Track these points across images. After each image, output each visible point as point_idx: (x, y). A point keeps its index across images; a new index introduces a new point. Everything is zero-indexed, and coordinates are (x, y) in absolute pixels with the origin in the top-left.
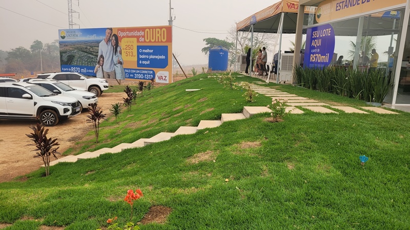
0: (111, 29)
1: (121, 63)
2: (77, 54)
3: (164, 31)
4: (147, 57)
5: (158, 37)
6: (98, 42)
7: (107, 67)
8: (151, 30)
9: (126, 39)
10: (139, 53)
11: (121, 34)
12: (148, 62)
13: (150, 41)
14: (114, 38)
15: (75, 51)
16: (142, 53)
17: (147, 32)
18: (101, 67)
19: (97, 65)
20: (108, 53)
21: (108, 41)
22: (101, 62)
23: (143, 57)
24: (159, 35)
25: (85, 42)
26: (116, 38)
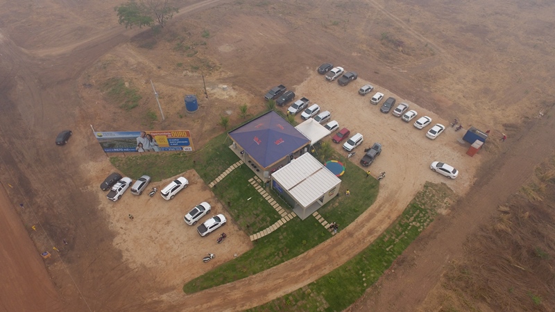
0: (145, 132)
1: (157, 145)
3: (184, 133)
5: (181, 135)
6: (135, 138)
8: (176, 132)
9: (158, 136)
10: (169, 141)
13: (176, 137)
17: (173, 133)
19: (138, 147)
20: (145, 142)
21: (143, 137)
22: (141, 146)
26: (150, 136)
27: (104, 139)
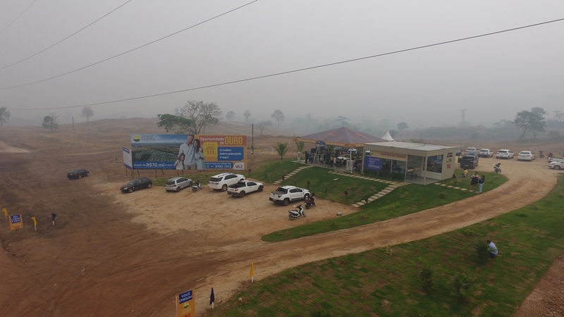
0: (193, 136)
1: (202, 159)
2: (154, 154)
4: (227, 154)
7: (188, 161)
8: (230, 137)
9: (208, 143)
10: (219, 152)
11: (202, 139)
12: (228, 158)
13: (229, 144)
14: (195, 142)
15: (152, 151)
16: (222, 152)
18: (181, 162)
19: (177, 161)
20: (189, 152)
21: (189, 144)
22: (182, 159)
23: (223, 154)
24: (236, 141)
25: (164, 145)
27: (140, 146)
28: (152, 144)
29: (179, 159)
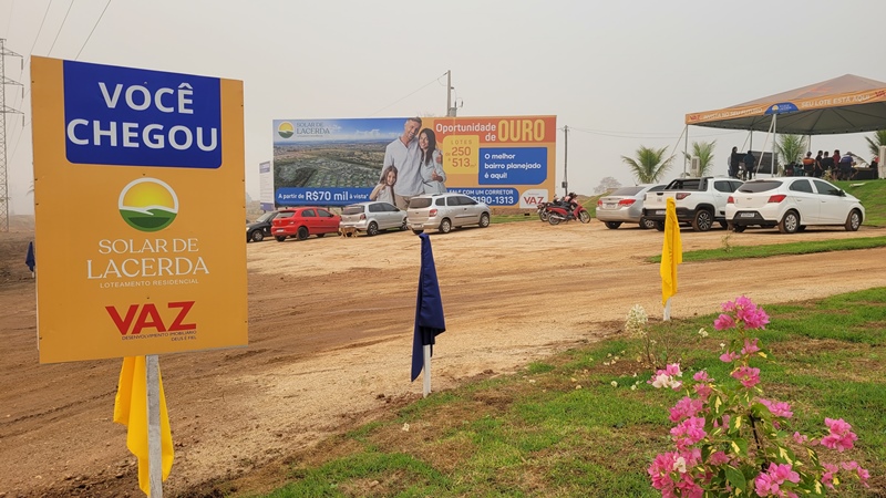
0: (419, 120)
1: (440, 179)
2: (324, 167)
3: (539, 125)
4: (503, 166)
5: (527, 134)
6: (385, 143)
7: (404, 187)
8: (512, 122)
9: (455, 137)
10: (482, 161)
11: (442, 129)
12: (505, 176)
13: (509, 140)
14: (424, 136)
15: (319, 161)
16: (491, 161)
17: (504, 125)
18: (388, 188)
19: (379, 185)
20: (409, 163)
21: (411, 140)
23: (494, 166)
24: (529, 130)
25: (349, 144)
26: (431, 135)
27: (292, 148)
28: (322, 144)
29: (384, 180)
